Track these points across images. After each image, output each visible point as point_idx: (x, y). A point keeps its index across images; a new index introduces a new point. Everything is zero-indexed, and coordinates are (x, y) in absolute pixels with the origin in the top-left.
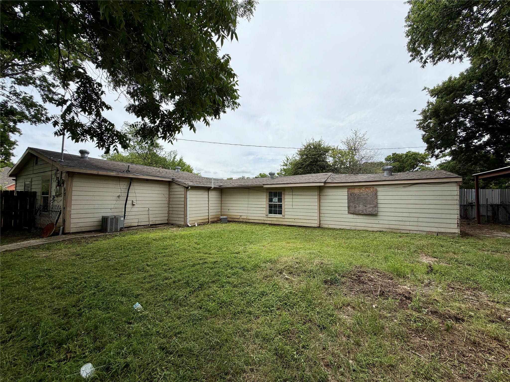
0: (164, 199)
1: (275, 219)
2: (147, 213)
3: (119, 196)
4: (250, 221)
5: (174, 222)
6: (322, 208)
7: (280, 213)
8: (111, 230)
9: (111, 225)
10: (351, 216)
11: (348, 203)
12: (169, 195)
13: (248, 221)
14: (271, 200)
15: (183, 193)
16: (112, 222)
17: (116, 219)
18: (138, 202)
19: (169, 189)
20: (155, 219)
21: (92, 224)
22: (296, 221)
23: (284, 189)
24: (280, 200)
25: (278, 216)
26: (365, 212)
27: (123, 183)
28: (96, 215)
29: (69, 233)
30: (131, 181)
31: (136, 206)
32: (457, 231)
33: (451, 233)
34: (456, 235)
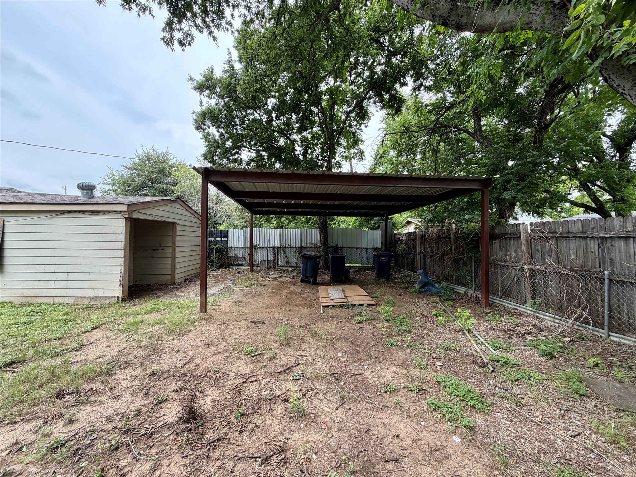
32: (118, 293)
33: (109, 298)
34: (115, 300)
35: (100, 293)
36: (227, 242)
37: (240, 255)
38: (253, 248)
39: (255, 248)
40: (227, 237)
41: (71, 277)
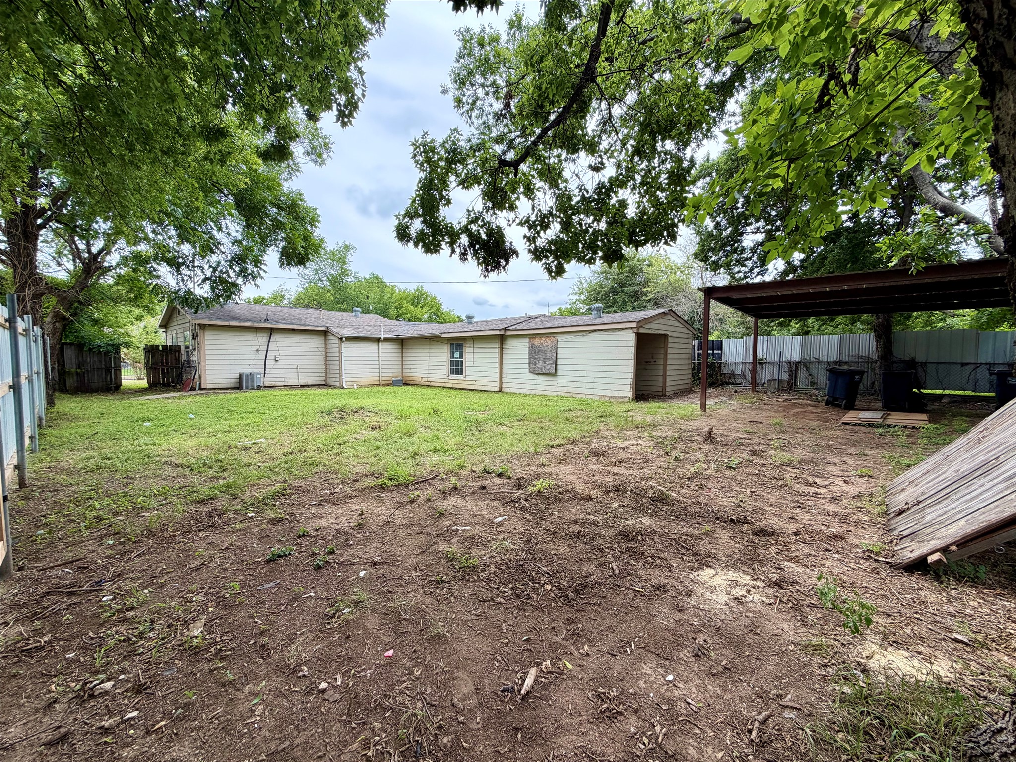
0: (319, 354)
1: (456, 382)
2: (295, 371)
3: (258, 351)
4: (432, 384)
5: (331, 383)
6: (504, 365)
7: (462, 374)
8: (247, 388)
9: (247, 382)
10: (532, 376)
11: (530, 358)
12: (326, 348)
13: (429, 384)
14: (452, 356)
15: (337, 346)
16: (247, 379)
17: (251, 377)
18: (282, 358)
19: (326, 340)
20: (307, 379)
21: (229, 381)
22: (478, 383)
23: (465, 339)
24: (461, 356)
25: (459, 376)
26: (544, 371)
27: (262, 335)
28: (233, 371)
29: (206, 389)
30: (271, 331)
31: (280, 362)
32: (629, 394)
33: (623, 398)
34: (627, 400)
35: (616, 394)
36: (721, 355)
37: (739, 371)
38: (757, 363)
39: (760, 363)
40: (721, 349)
41: (597, 380)
